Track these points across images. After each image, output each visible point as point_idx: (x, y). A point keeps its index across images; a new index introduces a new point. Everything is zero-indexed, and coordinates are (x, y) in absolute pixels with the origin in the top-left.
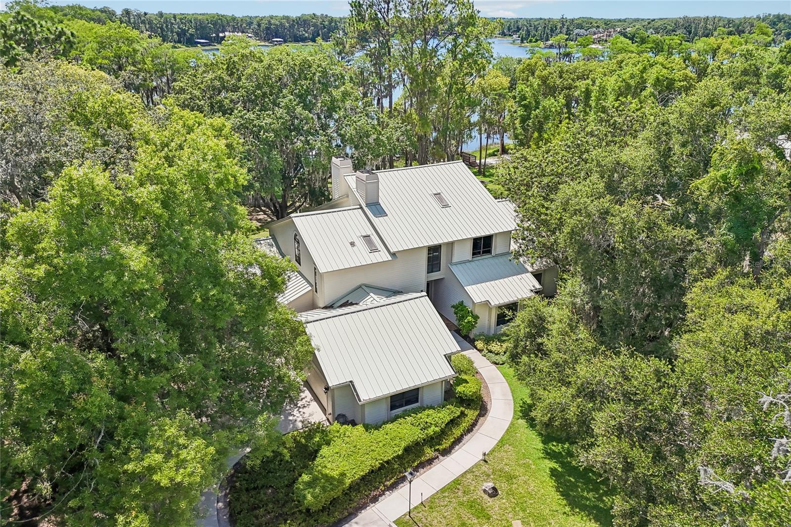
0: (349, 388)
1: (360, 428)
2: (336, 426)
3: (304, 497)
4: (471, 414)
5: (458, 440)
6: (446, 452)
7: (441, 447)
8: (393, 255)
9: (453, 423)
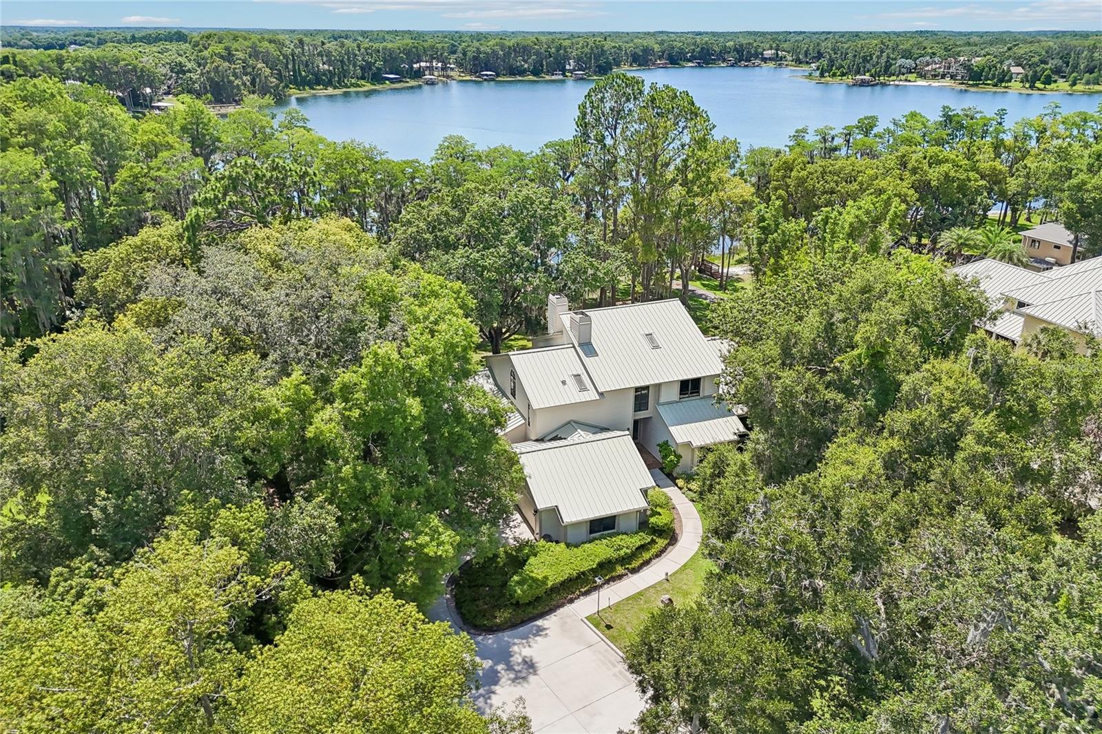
0: (554, 511)
1: (562, 545)
2: (542, 542)
3: (515, 591)
4: (661, 543)
5: (647, 563)
6: (634, 571)
7: (630, 567)
8: (601, 394)
9: (643, 548)
